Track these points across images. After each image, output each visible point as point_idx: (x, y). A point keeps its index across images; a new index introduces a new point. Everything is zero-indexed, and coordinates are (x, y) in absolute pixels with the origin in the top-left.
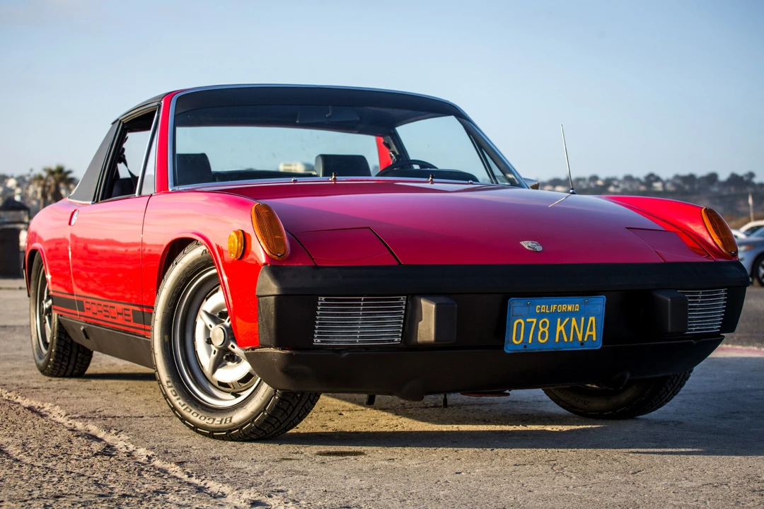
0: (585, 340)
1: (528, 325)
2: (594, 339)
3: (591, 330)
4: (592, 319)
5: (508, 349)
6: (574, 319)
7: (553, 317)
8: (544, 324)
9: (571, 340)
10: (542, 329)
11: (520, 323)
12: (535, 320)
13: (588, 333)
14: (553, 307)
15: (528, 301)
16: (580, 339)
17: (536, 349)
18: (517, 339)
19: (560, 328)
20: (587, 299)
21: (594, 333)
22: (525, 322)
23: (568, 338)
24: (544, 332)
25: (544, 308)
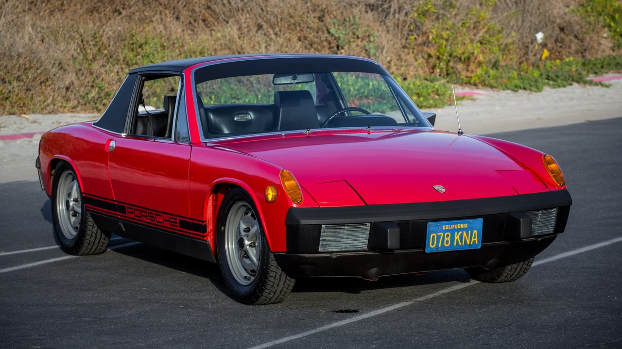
0: (472, 243)
1: (439, 237)
2: (477, 243)
3: (475, 238)
4: (475, 231)
5: (427, 251)
6: (465, 232)
7: (452, 231)
8: (448, 236)
9: (463, 244)
10: (446, 239)
11: (434, 236)
12: (442, 234)
13: (473, 240)
14: (453, 226)
15: (439, 223)
16: (468, 243)
17: (443, 250)
18: (432, 245)
19: (457, 237)
20: (471, 221)
21: (476, 239)
22: (437, 235)
23: (462, 243)
24: (447, 240)
25: (447, 227)
